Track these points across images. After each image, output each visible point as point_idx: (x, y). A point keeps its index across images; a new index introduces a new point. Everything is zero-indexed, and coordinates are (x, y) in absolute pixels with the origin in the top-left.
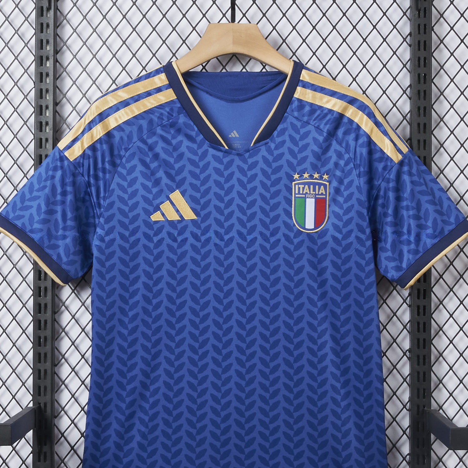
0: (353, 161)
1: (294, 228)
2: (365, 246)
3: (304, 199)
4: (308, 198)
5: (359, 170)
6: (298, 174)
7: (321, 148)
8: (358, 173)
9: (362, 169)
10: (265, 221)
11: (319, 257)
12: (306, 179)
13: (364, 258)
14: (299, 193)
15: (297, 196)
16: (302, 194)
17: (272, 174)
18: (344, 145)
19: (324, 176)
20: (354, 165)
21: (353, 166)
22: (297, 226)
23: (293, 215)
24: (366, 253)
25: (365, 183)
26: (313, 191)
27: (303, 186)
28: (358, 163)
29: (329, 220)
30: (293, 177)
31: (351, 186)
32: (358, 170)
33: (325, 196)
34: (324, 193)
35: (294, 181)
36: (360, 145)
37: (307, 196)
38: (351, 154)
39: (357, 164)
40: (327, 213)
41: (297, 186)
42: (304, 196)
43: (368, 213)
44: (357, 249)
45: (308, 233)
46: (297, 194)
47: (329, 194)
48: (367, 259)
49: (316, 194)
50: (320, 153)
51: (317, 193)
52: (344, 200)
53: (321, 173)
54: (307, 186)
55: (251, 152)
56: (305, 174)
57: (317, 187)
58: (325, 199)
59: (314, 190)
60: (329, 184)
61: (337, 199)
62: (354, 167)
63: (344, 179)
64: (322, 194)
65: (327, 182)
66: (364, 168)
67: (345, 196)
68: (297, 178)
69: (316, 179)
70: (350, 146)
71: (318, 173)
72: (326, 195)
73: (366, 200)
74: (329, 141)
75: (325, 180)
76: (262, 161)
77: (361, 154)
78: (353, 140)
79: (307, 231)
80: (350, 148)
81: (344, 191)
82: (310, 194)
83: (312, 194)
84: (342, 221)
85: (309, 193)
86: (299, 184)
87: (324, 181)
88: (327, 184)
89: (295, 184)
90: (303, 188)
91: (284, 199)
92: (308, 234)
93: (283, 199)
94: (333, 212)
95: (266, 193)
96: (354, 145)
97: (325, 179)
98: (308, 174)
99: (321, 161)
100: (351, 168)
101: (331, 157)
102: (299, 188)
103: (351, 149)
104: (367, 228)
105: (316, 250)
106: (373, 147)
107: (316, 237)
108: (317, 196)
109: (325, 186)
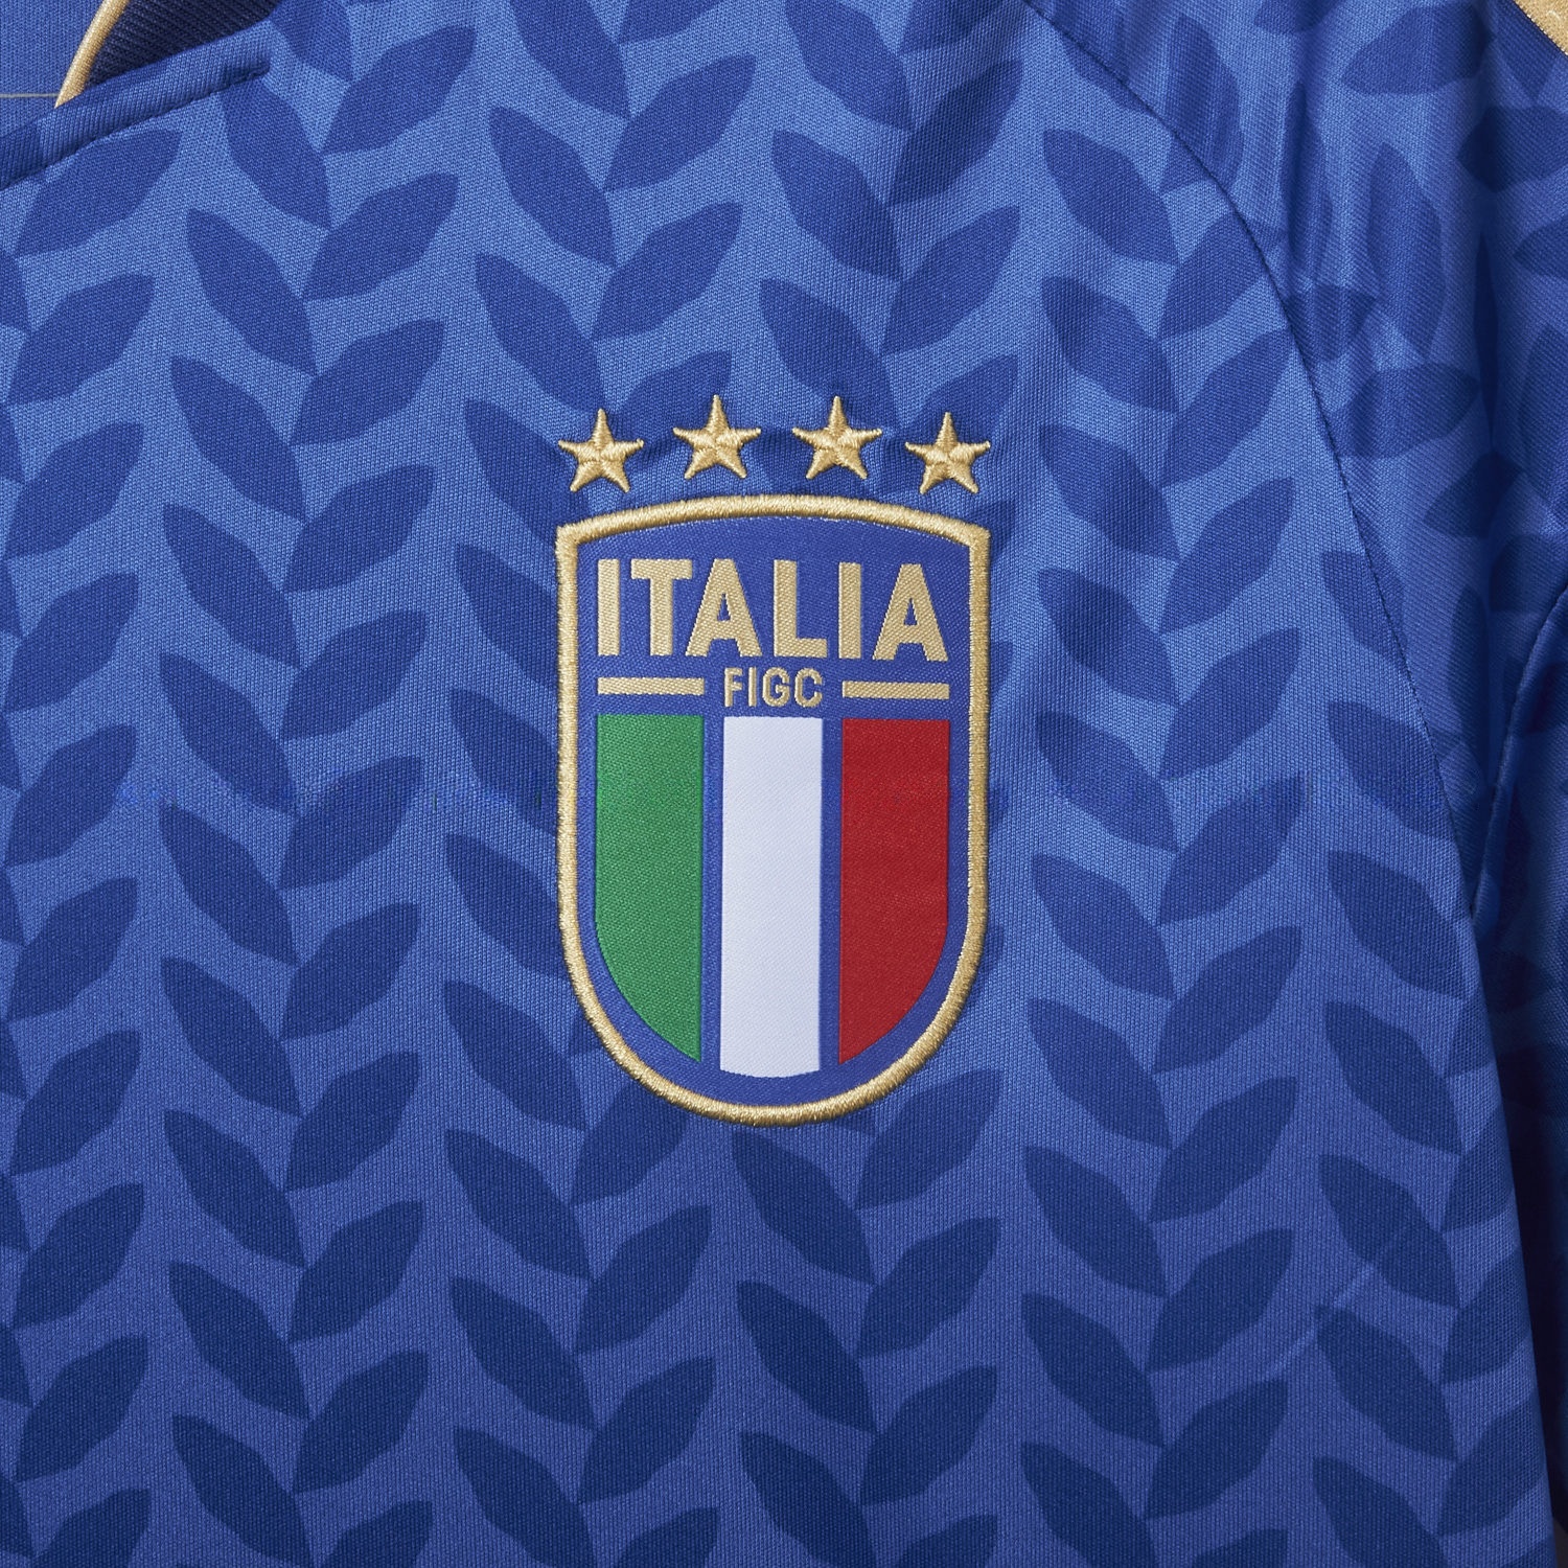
0: (1275, 259)
1: (582, 1068)
2: (1440, 1288)
3: (694, 725)
4: (741, 708)
5: (1363, 361)
6: (619, 433)
7: (893, 111)
8: (1339, 398)
9: (1394, 351)
10: (226, 994)
11: (884, 1412)
12: (715, 480)
13: (1429, 1433)
14: (635, 656)
15: (607, 686)
16: (677, 664)
17: (308, 430)
18: (1159, 78)
19: (932, 454)
20: (1291, 307)
21: (1274, 322)
22: (623, 1054)
23: (568, 921)
24: (1459, 1366)
25: (1430, 519)
26: (804, 630)
27: (683, 569)
28: (1346, 275)
29: (1002, 969)
30: (565, 464)
31: (1258, 564)
32: (1343, 365)
33: (939, 691)
34: (936, 651)
35: (578, 509)
36: (1357, 63)
37: (730, 687)
38: (1241, 189)
39: (1327, 293)
40: (975, 883)
41: (608, 572)
42: (695, 687)
43: (1470, 875)
44: (1344, 1316)
45: (744, 1134)
46: (613, 667)
47: (998, 655)
48: (1466, 1439)
49: (834, 668)
50: (880, 179)
51: (850, 646)
52: (1179, 729)
53: (891, 421)
54: (724, 575)
55: (55, 172)
56: (700, 423)
57: (850, 576)
58: (948, 722)
59: (817, 616)
60: (995, 549)
61: (1097, 720)
62: (1296, 329)
63: (1168, 478)
64: (910, 663)
65: (969, 520)
66: (1419, 336)
67: (1188, 686)
68: (615, 473)
69: (836, 481)
70: (1231, 95)
71: (855, 416)
72: (954, 670)
73: (1448, 719)
74: (983, 29)
75: (938, 500)
76: (192, 277)
77: (1382, 169)
78: (1261, 20)
79: (734, 1111)
80: (1229, 113)
81: (1170, 623)
82: (767, 659)
83: (794, 665)
84: (1159, 983)
85: (750, 647)
86: (627, 546)
87: (927, 506)
88: (973, 537)
89: (588, 553)
90: (687, 597)
91: (462, 725)
92: (745, 1137)
93: (443, 729)
94: (1048, 872)
95: (250, 659)
96: (1285, 83)
97: (945, 482)
98: (733, 422)
99: (892, 269)
100: (1259, 349)
101: (1005, 223)
102: (635, 597)
103: (1247, 120)
104: (1460, 1062)
105: (848, 1333)
106: (1512, 94)
107: (845, 1170)
108: (851, 689)
109: (943, 562)
